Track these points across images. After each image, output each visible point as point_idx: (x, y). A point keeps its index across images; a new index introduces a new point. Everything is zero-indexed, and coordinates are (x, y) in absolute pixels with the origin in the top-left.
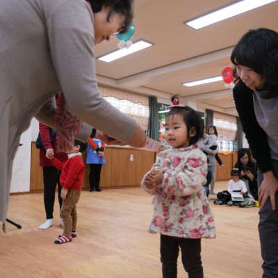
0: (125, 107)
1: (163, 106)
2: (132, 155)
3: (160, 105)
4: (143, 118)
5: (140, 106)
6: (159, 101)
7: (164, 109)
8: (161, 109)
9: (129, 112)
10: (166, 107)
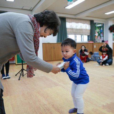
0: (79, 26)
1: (97, 24)
3: (95, 23)
4: (88, 30)
5: (86, 25)
9: (81, 28)
10: (98, 24)
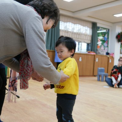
0: (77, 29)
1: (100, 28)
2: (80, 58)
3: (99, 28)
4: (88, 35)
5: (86, 28)
6: (98, 25)
7: (101, 30)
8: (99, 30)
10: (102, 29)
